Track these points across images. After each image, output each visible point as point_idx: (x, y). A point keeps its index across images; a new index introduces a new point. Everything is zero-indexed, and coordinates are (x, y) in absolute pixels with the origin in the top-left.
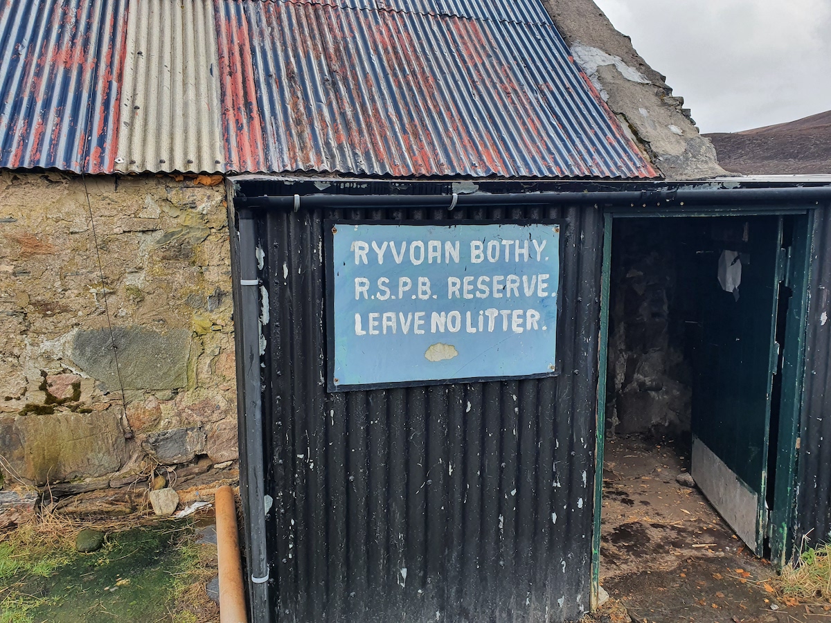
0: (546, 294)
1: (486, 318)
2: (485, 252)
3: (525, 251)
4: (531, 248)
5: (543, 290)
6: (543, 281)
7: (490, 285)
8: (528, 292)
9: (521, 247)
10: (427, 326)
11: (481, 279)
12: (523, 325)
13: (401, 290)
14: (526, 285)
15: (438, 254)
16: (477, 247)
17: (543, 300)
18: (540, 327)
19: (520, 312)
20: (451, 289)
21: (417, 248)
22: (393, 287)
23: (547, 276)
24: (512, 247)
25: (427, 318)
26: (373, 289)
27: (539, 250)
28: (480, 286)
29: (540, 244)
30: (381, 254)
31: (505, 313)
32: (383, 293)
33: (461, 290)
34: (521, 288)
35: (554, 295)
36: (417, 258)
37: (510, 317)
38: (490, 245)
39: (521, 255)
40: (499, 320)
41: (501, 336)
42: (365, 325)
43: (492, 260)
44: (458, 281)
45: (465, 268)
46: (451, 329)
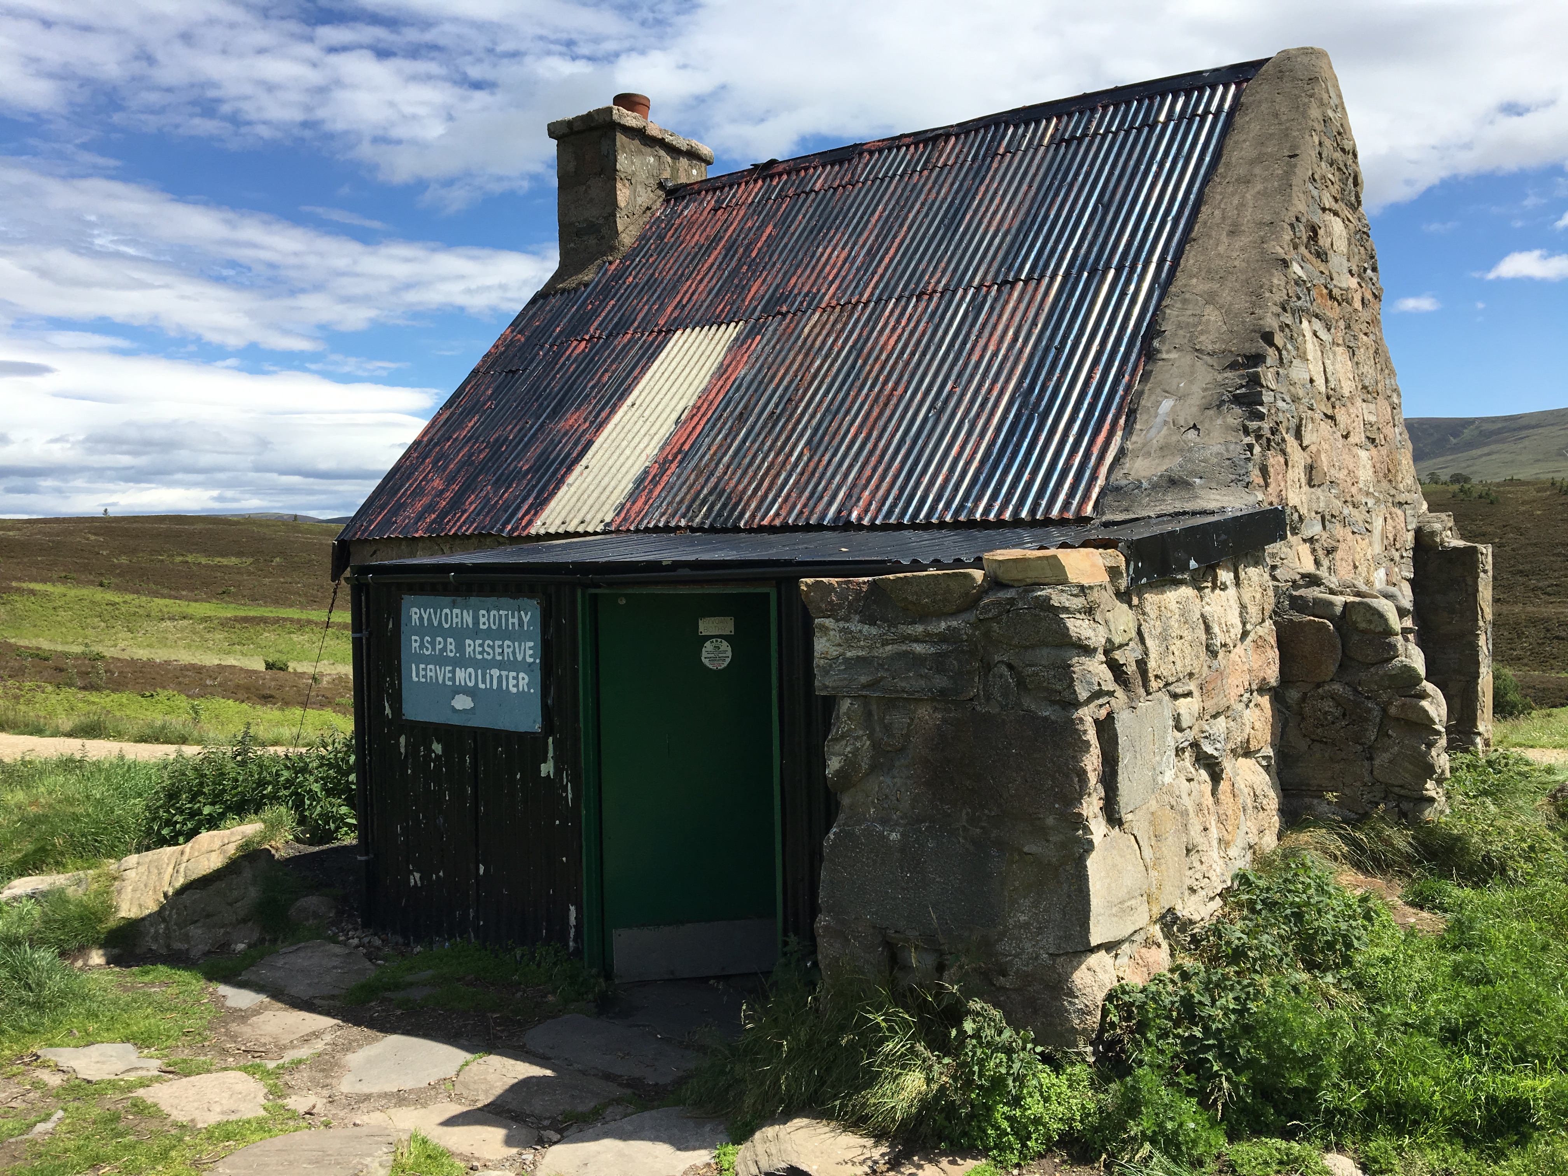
0: (532, 660)
1: (491, 676)
2: (488, 620)
3: (516, 621)
4: (520, 619)
5: (530, 656)
6: (530, 648)
7: (493, 648)
8: (520, 658)
9: (513, 617)
10: (453, 679)
11: (487, 642)
12: (517, 686)
13: (438, 647)
14: (517, 650)
15: (459, 620)
16: (484, 616)
17: (530, 664)
18: (529, 689)
19: (514, 674)
20: (468, 650)
21: (446, 614)
22: (433, 643)
23: (532, 644)
24: (507, 615)
25: (453, 672)
26: (422, 646)
27: (526, 620)
28: (487, 649)
29: (526, 614)
30: (426, 617)
31: (504, 673)
32: (427, 649)
33: (474, 650)
34: (514, 653)
35: (538, 661)
36: (447, 623)
37: (507, 677)
38: (492, 613)
39: (513, 624)
40: (500, 678)
41: (501, 693)
42: (418, 675)
43: (494, 627)
44: (471, 642)
45: (475, 632)
46: (469, 684)
